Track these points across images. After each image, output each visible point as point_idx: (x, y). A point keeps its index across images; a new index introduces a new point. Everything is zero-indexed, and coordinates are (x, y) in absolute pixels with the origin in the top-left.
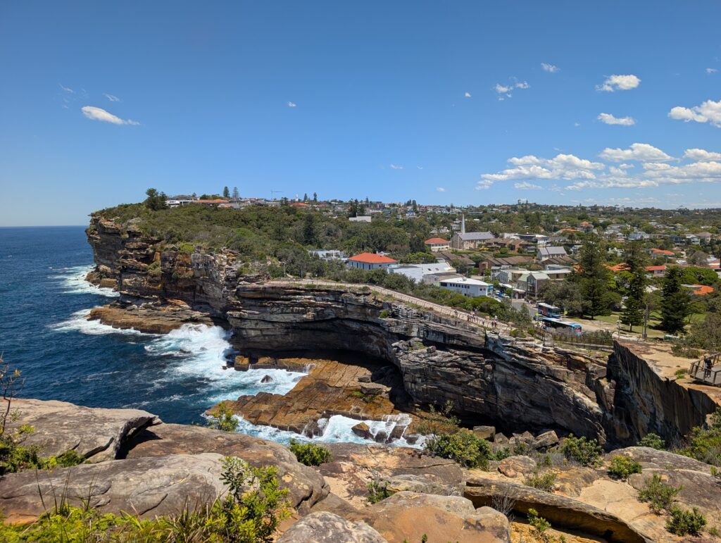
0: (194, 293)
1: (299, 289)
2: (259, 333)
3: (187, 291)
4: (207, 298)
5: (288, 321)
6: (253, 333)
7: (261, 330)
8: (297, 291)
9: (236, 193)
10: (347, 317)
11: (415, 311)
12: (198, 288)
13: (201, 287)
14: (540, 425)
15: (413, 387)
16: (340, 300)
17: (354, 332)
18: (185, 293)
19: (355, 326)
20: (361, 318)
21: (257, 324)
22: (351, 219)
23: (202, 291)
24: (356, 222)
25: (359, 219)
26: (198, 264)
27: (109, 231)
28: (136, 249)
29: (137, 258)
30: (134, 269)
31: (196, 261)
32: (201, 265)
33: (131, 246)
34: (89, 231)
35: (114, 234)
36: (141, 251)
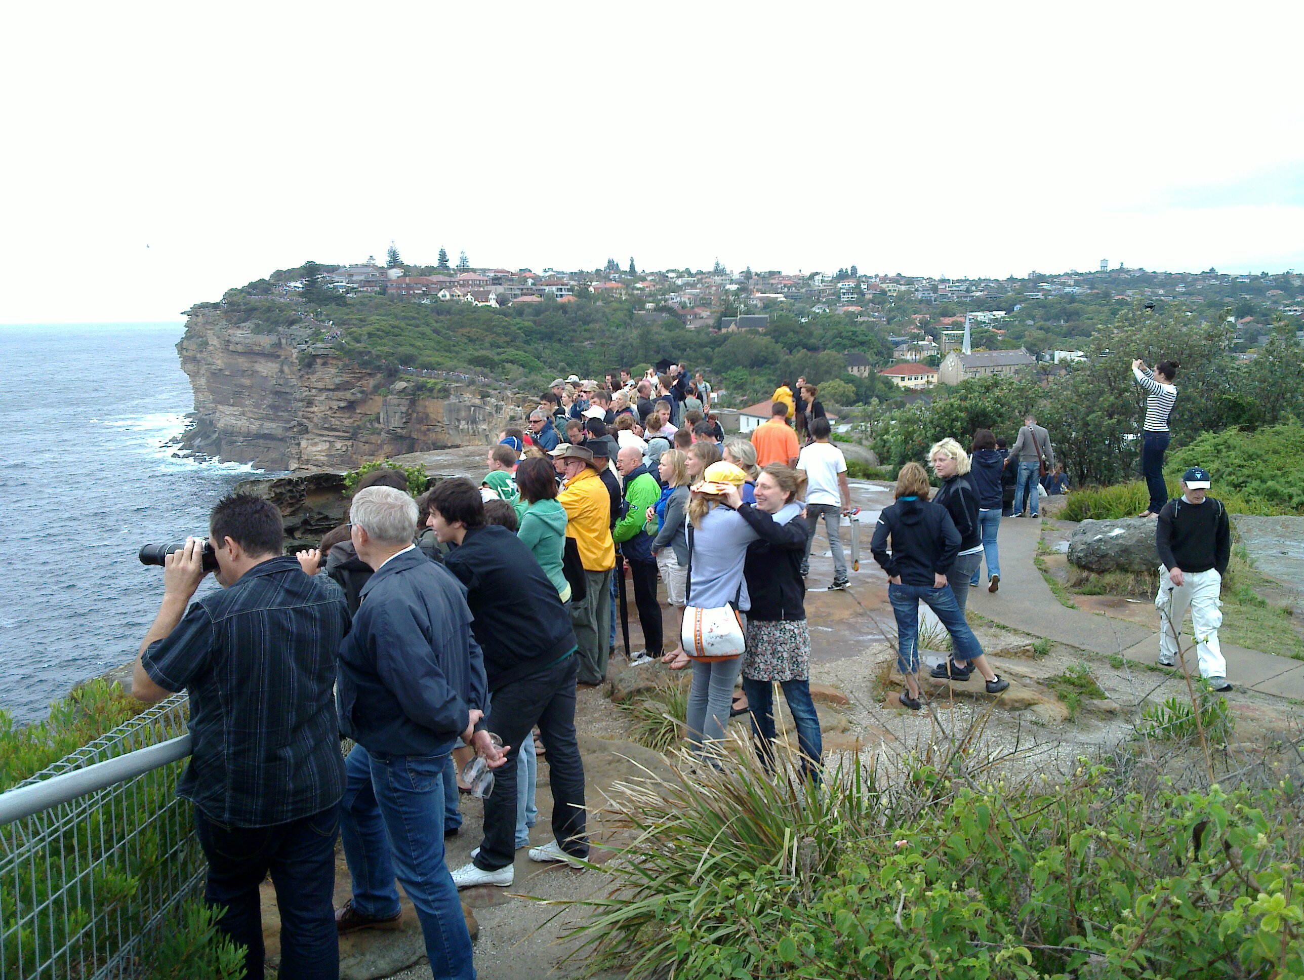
9: (464, 261)
26: (459, 421)
27: (240, 348)
28: (329, 390)
29: (331, 408)
30: (326, 429)
31: (454, 415)
32: (463, 423)
33: (320, 385)
34: (185, 344)
35: (251, 353)
36: (340, 394)
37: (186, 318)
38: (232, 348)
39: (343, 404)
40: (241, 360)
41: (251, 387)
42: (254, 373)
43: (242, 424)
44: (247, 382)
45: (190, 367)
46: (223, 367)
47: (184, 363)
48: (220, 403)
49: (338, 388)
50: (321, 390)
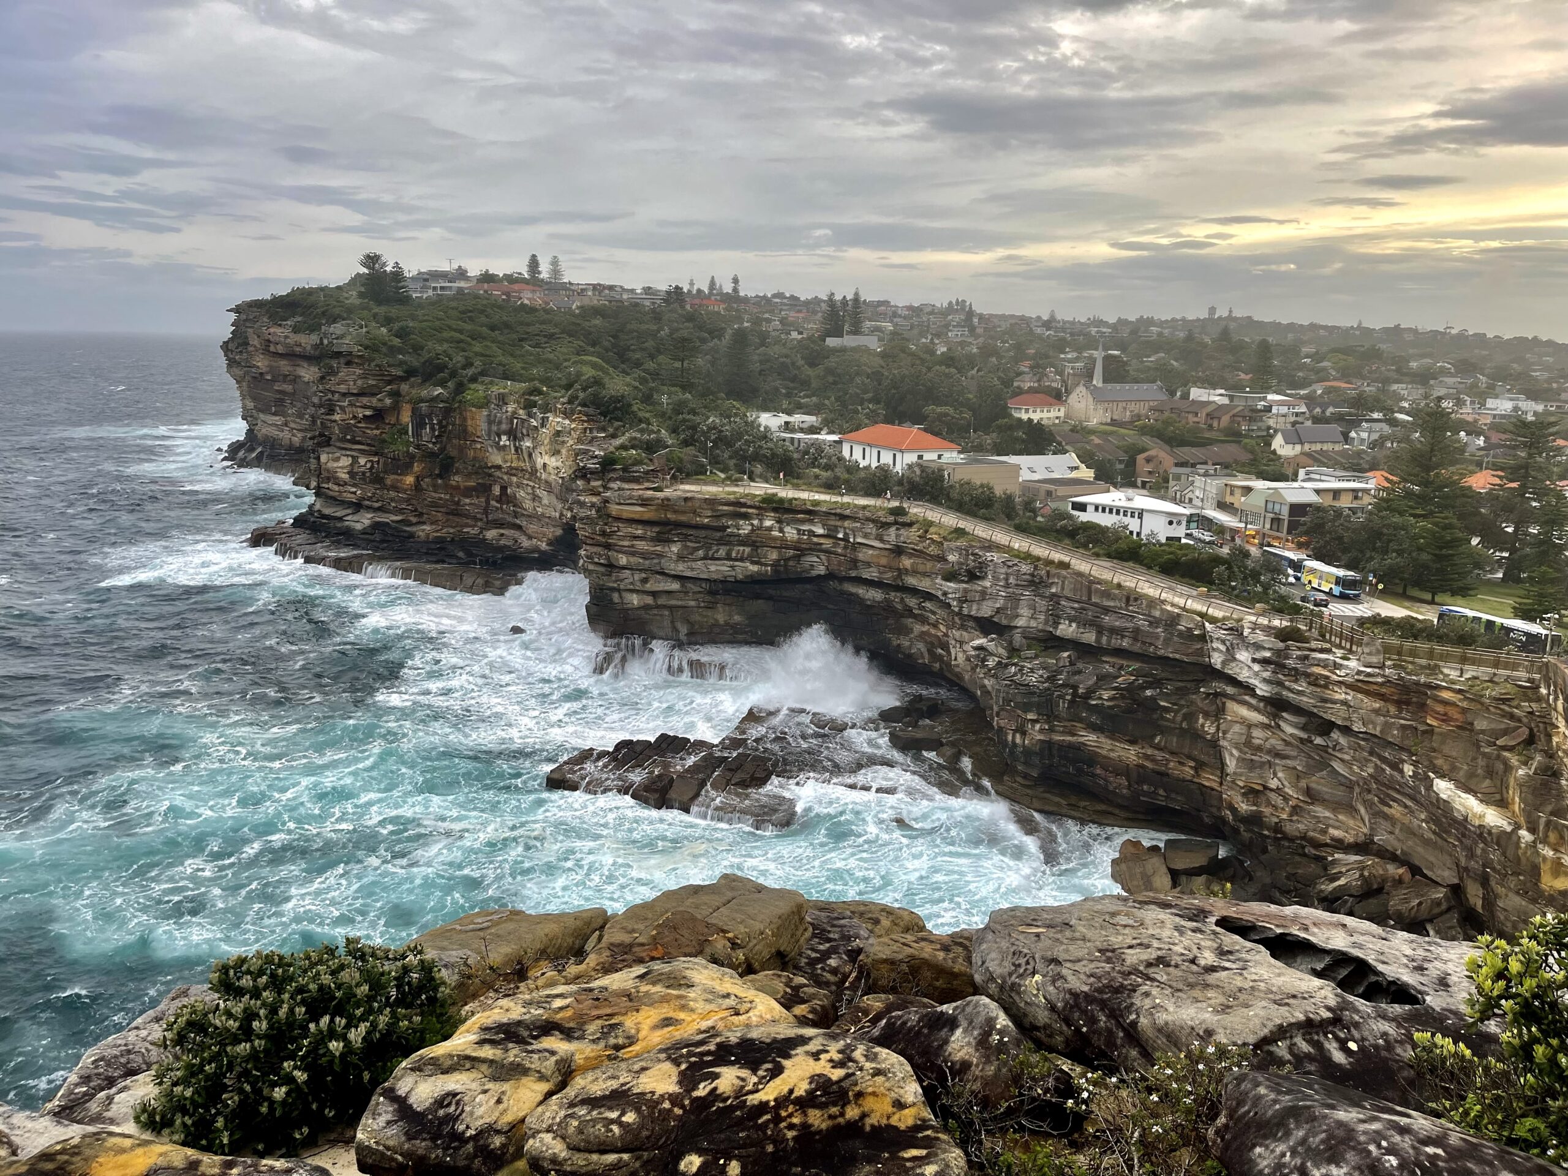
0: (487, 502)
1: (744, 505)
2: (649, 600)
3: (470, 496)
4: (516, 515)
5: (714, 576)
6: (635, 600)
7: (654, 594)
8: (739, 509)
9: (556, 272)
10: (853, 574)
11: (1025, 568)
12: (497, 490)
13: (504, 489)
14: (1326, 845)
15: (1018, 740)
16: (841, 536)
17: (867, 608)
18: (467, 501)
19: (874, 595)
20: (888, 577)
21: (645, 581)
22: (832, 342)
23: (505, 497)
24: (843, 350)
25: (849, 341)
26: (499, 437)
27: (280, 349)
28: (353, 395)
29: (355, 417)
30: (349, 441)
31: (494, 428)
32: (504, 438)
33: (343, 388)
34: (230, 346)
35: (292, 356)
36: (365, 400)
37: (233, 316)
38: (272, 349)
39: (368, 413)
40: (283, 363)
41: (294, 394)
42: (296, 379)
43: (285, 435)
44: (288, 388)
45: (238, 372)
46: (264, 370)
47: (229, 366)
48: (262, 411)
49: (361, 394)
50: (344, 395)
